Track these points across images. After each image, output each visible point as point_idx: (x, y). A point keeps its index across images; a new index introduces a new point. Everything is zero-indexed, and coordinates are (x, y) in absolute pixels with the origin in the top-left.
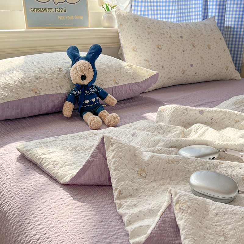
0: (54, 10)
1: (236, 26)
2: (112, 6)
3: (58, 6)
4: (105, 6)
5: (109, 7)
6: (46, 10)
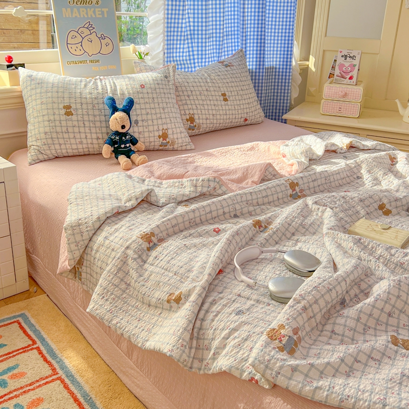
0: (88, 62)
1: (278, 67)
2: (145, 54)
3: (91, 58)
4: (137, 53)
5: (142, 55)
6: (81, 62)
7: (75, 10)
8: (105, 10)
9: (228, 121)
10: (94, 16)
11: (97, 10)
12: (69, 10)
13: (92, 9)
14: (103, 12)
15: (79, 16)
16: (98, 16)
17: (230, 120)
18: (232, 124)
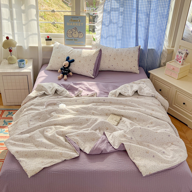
0: (73, 40)
3: (75, 39)
6: (71, 40)
7: (71, 23)
8: (82, 24)
10: (78, 25)
11: (79, 23)
12: (69, 23)
13: (77, 23)
14: (81, 24)
15: (72, 25)
16: (79, 25)
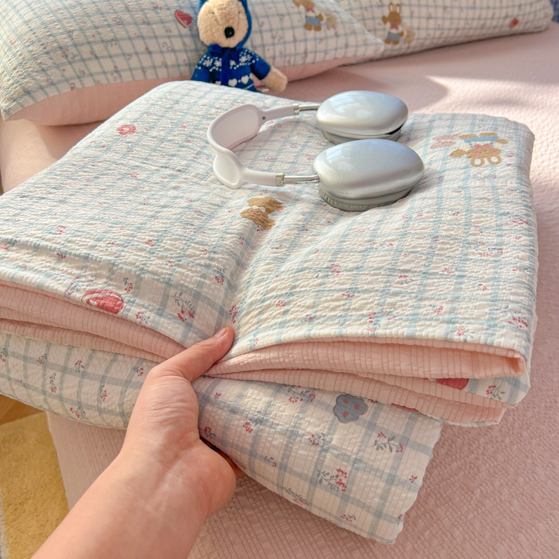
9: (475, 24)
17: (482, 22)
18: (484, 31)
